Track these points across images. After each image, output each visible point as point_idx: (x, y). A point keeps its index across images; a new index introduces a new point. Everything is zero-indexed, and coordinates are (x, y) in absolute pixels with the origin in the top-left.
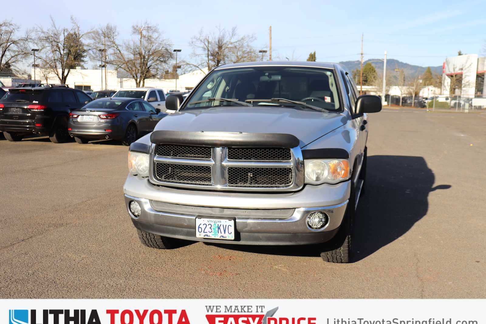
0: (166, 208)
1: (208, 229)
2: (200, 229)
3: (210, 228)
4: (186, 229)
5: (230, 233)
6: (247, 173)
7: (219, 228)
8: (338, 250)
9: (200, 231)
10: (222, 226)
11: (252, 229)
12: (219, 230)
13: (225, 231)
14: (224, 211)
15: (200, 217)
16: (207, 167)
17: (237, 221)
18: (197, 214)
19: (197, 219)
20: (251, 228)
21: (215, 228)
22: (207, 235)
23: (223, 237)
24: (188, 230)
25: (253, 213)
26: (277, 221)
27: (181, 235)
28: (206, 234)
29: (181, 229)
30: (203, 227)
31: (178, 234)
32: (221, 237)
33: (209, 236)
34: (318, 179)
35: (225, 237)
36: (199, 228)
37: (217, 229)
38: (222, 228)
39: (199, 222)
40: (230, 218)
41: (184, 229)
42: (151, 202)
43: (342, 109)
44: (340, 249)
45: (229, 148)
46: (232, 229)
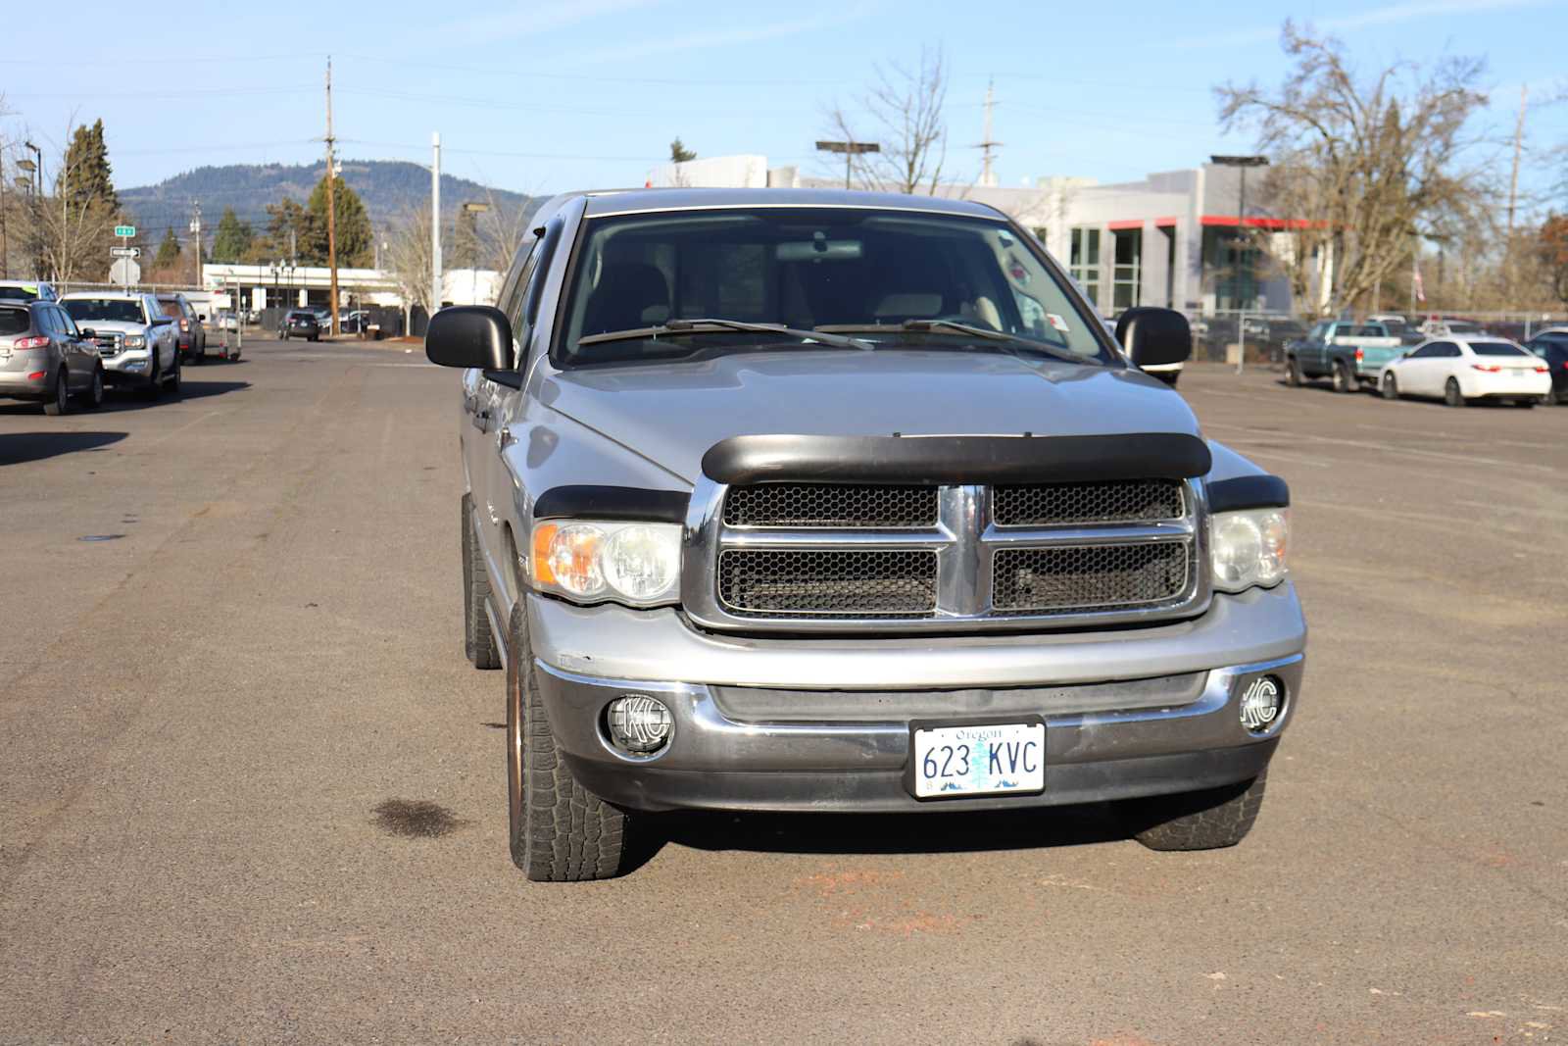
0: (779, 709)
1: (957, 764)
2: (930, 766)
3: (964, 759)
4: (857, 776)
5: (1030, 767)
6: (1015, 567)
7: (993, 756)
8: (1230, 804)
9: (930, 772)
10: (1004, 748)
11: (1094, 748)
12: (995, 761)
13: (1013, 764)
14: (991, 696)
15: (928, 725)
16: (923, 555)
17: (1048, 725)
18: (910, 718)
19: (920, 735)
20: (1091, 745)
21: (981, 757)
22: (952, 786)
23: (1006, 784)
24: (865, 775)
25: (1086, 700)
26: (1166, 714)
27: (832, 798)
28: (948, 780)
29: (835, 776)
30: (940, 757)
31: (821, 798)
32: (998, 786)
33: (959, 788)
35: (1014, 785)
36: (926, 761)
37: (987, 760)
38: (1003, 755)
39: (924, 741)
40: (1031, 721)
41: (849, 776)
42: (719, 694)
44: (1241, 798)
45: (999, 488)
46: (1036, 757)
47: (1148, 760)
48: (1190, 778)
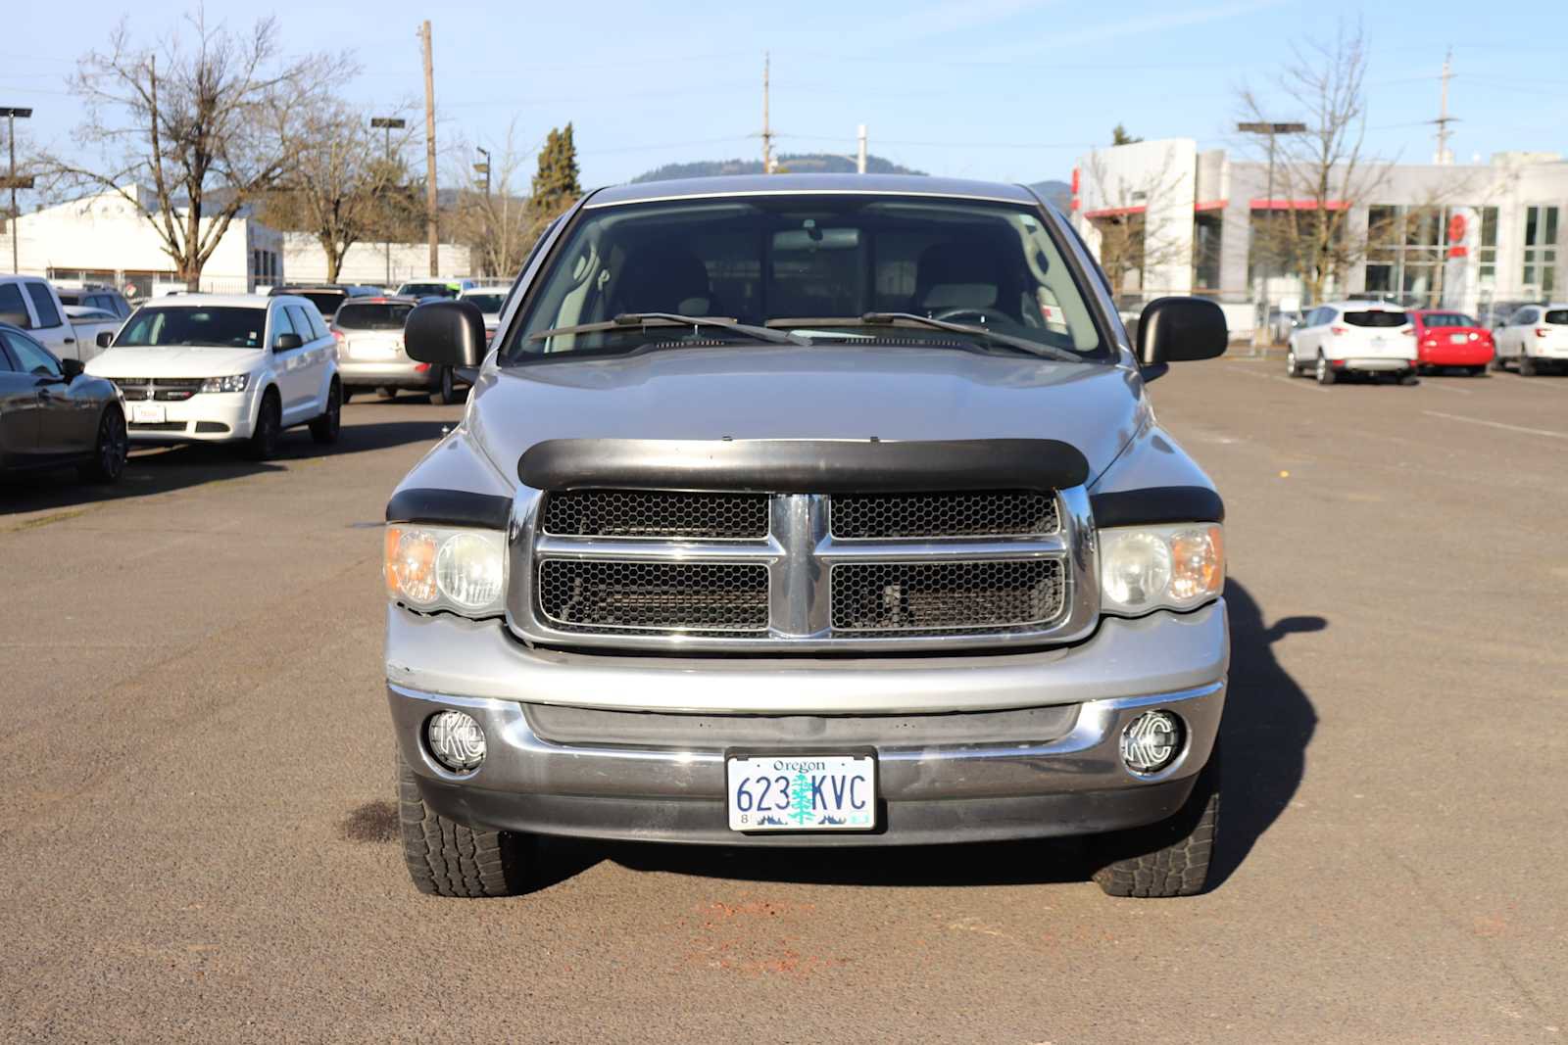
0: (593, 730)
1: (774, 797)
2: (745, 799)
3: (784, 791)
4: (677, 805)
5: (859, 804)
7: (817, 790)
8: (1174, 850)
9: (745, 803)
10: (828, 782)
11: (937, 785)
12: (818, 796)
13: (839, 800)
14: (824, 724)
15: (743, 753)
16: (753, 569)
17: (881, 758)
18: (728, 745)
19: (733, 762)
20: (933, 781)
21: (802, 790)
22: (771, 820)
23: (831, 820)
24: (687, 805)
25: (933, 730)
26: (1024, 751)
27: (653, 827)
28: (766, 814)
29: (654, 804)
30: (756, 790)
31: (642, 827)
32: (823, 822)
33: (780, 822)
34: (1137, 596)
35: (840, 822)
36: (740, 792)
37: (809, 794)
38: (827, 789)
39: (738, 770)
40: (858, 753)
41: (669, 804)
42: (532, 712)
43: (1112, 351)
44: (1183, 843)
45: (836, 498)
46: (866, 792)
47: (1009, 801)
48: (1064, 821)
